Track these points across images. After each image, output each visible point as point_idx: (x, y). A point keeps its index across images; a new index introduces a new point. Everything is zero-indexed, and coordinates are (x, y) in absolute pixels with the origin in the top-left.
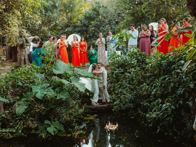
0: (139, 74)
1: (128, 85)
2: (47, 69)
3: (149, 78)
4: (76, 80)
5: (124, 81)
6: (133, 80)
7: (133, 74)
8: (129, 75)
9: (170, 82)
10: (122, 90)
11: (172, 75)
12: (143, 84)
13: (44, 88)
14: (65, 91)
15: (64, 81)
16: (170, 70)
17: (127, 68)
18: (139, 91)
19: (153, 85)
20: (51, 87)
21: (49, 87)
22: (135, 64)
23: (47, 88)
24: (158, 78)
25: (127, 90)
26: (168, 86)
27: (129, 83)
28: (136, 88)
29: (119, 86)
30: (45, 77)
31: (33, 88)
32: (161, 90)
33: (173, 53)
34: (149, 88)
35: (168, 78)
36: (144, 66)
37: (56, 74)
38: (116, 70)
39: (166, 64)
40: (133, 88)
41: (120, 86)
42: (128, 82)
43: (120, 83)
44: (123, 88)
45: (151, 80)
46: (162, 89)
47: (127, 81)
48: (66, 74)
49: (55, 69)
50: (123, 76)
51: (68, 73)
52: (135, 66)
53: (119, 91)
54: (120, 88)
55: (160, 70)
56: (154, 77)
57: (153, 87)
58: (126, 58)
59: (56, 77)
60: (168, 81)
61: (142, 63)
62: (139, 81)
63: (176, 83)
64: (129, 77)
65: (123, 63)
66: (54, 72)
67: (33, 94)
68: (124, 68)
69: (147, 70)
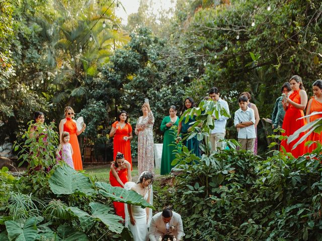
0: (238, 199)
1: (214, 223)
2: (37, 183)
3: (259, 209)
4: (102, 210)
5: (205, 213)
6: (224, 211)
7: (225, 197)
8: (218, 199)
9: (307, 219)
10: (200, 233)
11: (311, 203)
12: (246, 219)
13: (31, 226)
14: (78, 233)
15: (76, 211)
16: (308, 192)
17: (211, 184)
18: (237, 236)
19: (270, 224)
20: (47, 224)
21: (42, 223)
22: (232, 176)
23: (37, 225)
24: (280, 209)
25: (210, 233)
26: (302, 227)
27: (216, 218)
28: (231, 229)
29: (192, 223)
30: (34, 201)
31: (9, 225)
32: (285, 235)
33: (317, 156)
34: (259, 229)
35: (302, 211)
36: (248, 182)
37: (57, 195)
38: (187, 189)
39: (299, 179)
40: (223, 228)
41: (197, 223)
42: (213, 216)
43: (194, 216)
44: (203, 228)
45: (264, 213)
46: (287, 233)
47: (212, 213)
48: (78, 194)
49: (55, 183)
50: (202, 203)
51: (82, 194)
52: (230, 182)
53: (192, 235)
54: (195, 227)
55: (285, 191)
56: (270, 206)
57: (268, 228)
58: (211, 162)
59: (59, 201)
60: (303, 216)
61: (245, 176)
62: (237, 214)
63: (318, 220)
64: (215, 205)
65: (204, 173)
66: (53, 191)
67: (9, 238)
68: (205, 184)
69: (255, 190)
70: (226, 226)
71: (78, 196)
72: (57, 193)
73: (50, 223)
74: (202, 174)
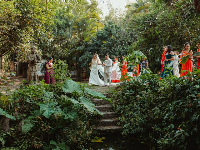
0: (151, 97)
1: (139, 108)
2: (57, 87)
3: (161, 102)
4: (85, 100)
5: (135, 104)
6: (144, 103)
7: (144, 96)
8: (141, 97)
9: (184, 107)
10: (132, 113)
11: (186, 99)
12: (154, 107)
13: (51, 107)
14: (73, 111)
15: (73, 101)
16: (184, 94)
17: (138, 90)
18: (150, 115)
19: (166, 110)
20: (59, 106)
21: (57, 105)
22: (147, 86)
23: (55, 106)
24: (171, 102)
25: (138, 113)
26: (182, 111)
27: (140, 106)
28: (148, 112)
29: (129, 108)
30: (54, 95)
31: (41, 106)
32: (174, 115)
33: (188, 77)
34: (161, 112)
35: (182, 103)
36: (156, 89)
37: (65, 93)
38: (126, 92)
39: (180, 88)
40: (144, 111)
41: (131, 108)
42: (139, 105)
43: (130, 105)
44: (134, 111)
45: (163, 104)
46: (175, 114)
47: (138, 103)
48: (75, 93)
49: (65, 87)
50: (134, 98)
51: (77, 93)
52: (147, 89)
53: (129, 114)
54: (130, 110)
55: (173, 93)
56: (166, 101)
57: (165, 111)
58: (138, 80)
59: (65, 95)
60: (182, 106)
61: (155, 86)
62: (150, 104)
63: (190, 108)
64: (140, 99)
65: (135, 84)
66: (64, 91)
67: (41, 112)
68: (135, 90)
69: (159, 93)
70: (145, 110)
71: (75, 94)
72: (65, 92)
73: (61, 106)
74: (134, 85)
